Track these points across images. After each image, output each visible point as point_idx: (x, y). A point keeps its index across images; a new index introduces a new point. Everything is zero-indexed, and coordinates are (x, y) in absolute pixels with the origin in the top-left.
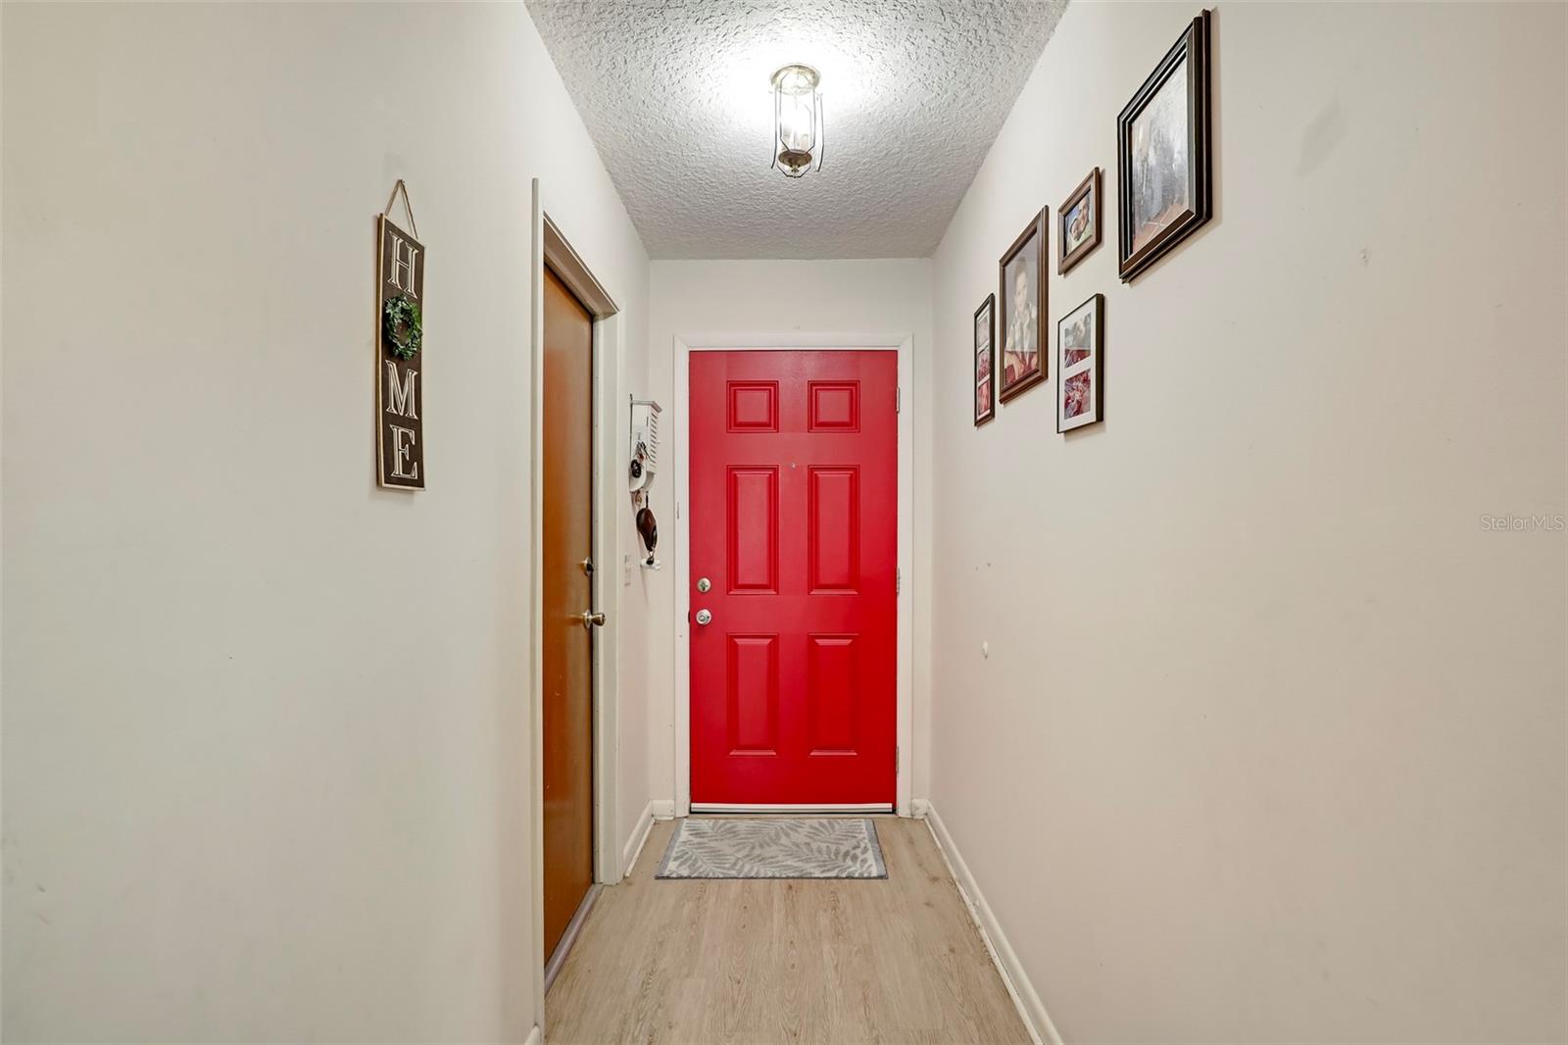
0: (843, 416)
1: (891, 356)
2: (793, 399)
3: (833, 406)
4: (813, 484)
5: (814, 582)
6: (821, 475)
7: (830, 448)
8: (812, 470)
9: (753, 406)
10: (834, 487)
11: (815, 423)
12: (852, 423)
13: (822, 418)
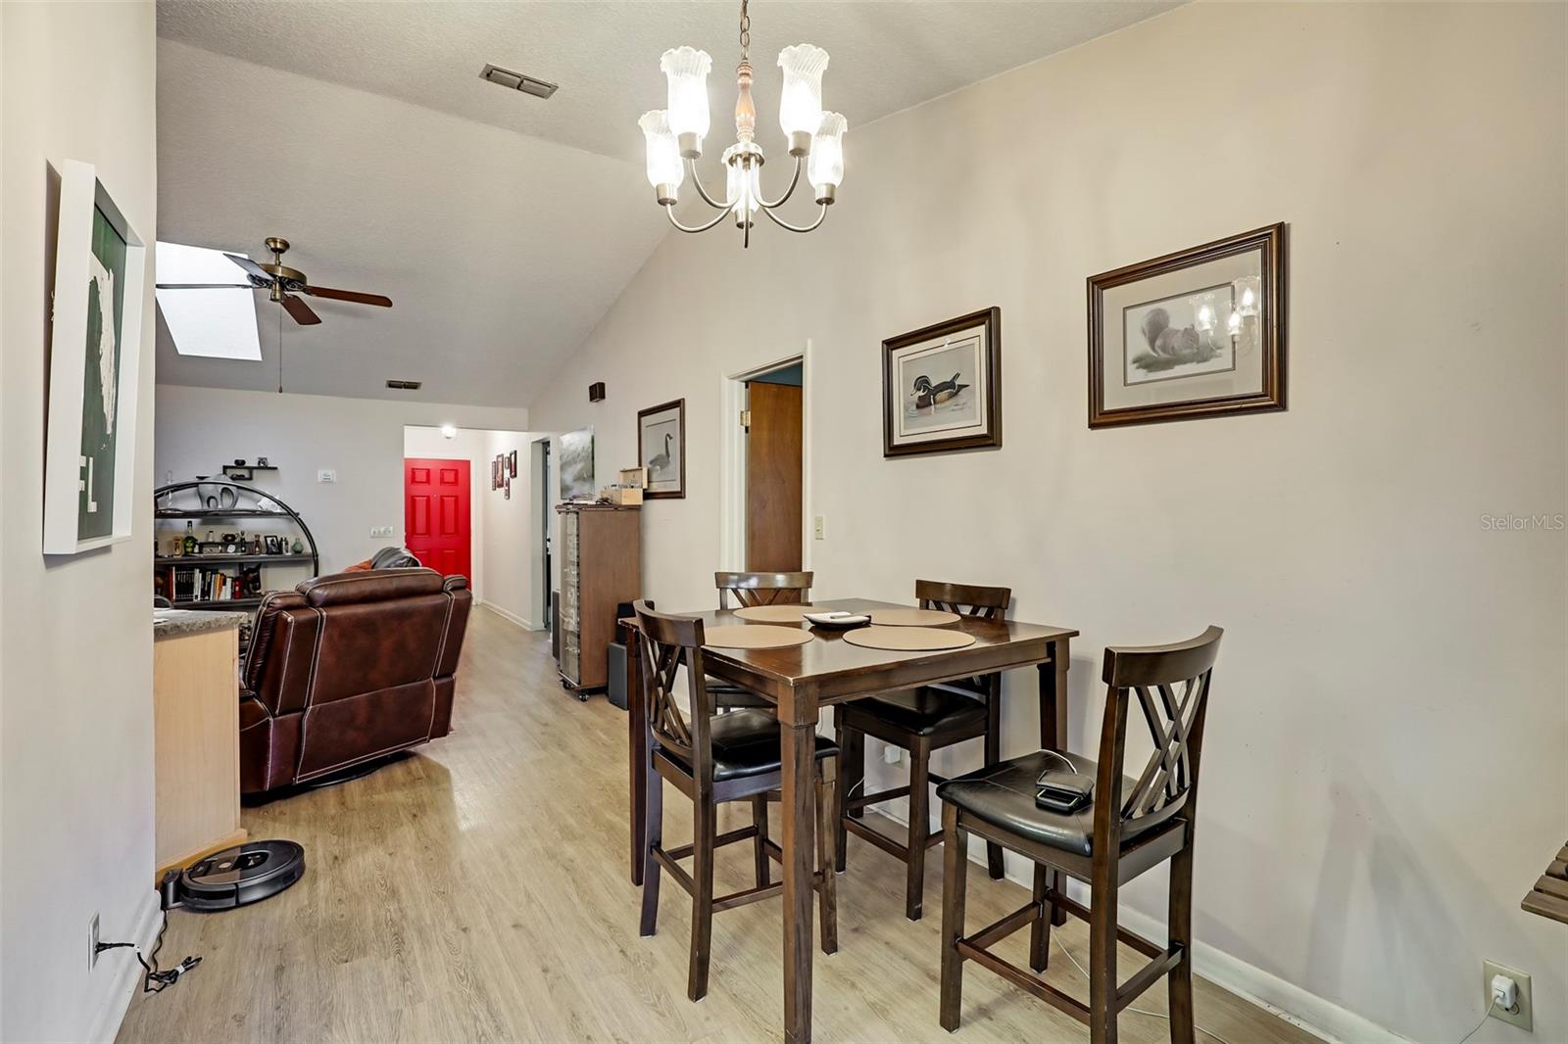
0: (453, 480)
1: (468, 462)
2: (435, 477)
3: (450, 477)
4: (442, 502)
5: (442, 531)
6: (446, 498)
7: (447, 490)
8: (441, 497)
9: (421, 476)
10: (450, 502)
11: (442, 481)
12: (456, 482)
13: (446, 480)
